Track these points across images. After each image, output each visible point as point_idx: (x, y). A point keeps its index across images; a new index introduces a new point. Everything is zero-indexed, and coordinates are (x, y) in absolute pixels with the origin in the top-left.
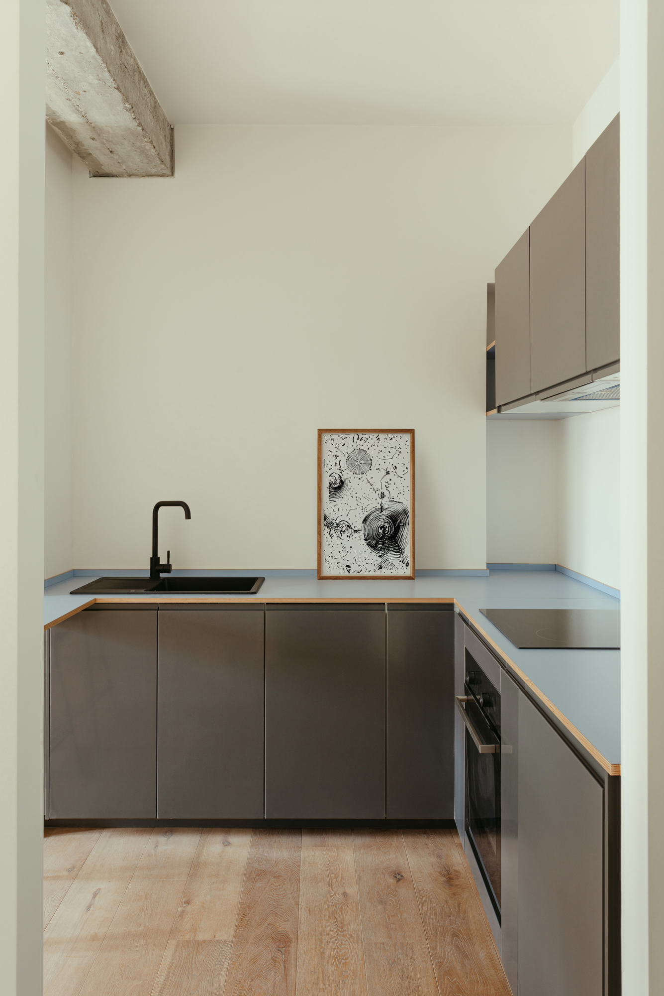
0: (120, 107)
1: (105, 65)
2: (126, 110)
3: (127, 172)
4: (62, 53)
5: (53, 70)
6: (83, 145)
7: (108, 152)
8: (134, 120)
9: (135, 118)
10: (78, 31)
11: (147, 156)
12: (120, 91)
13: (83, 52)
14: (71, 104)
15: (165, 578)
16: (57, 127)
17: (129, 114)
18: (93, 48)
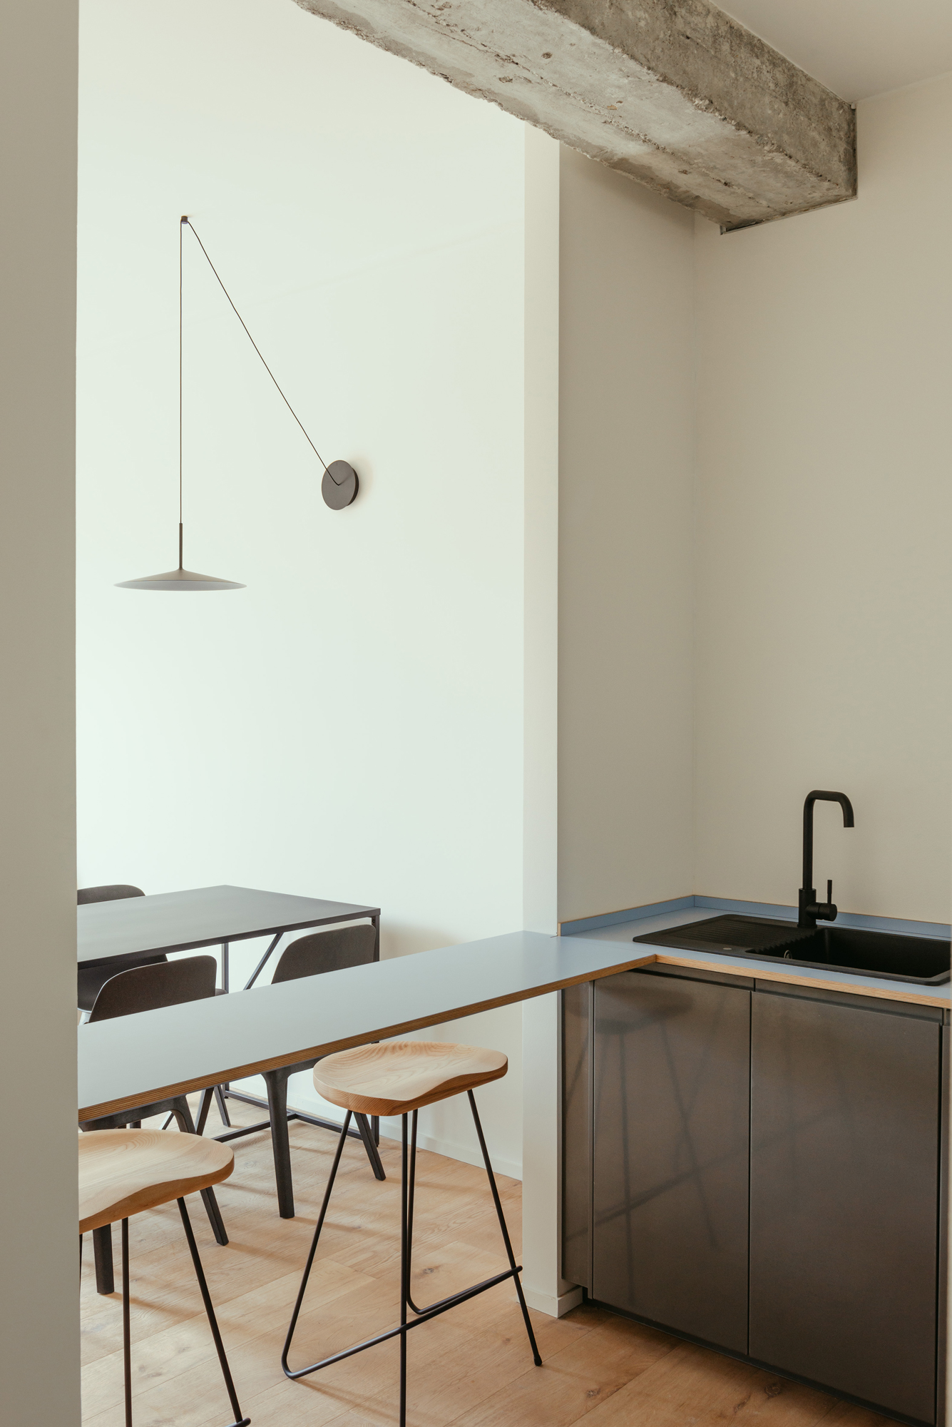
0: (689, 109)
1: (620, 50)
2: (701, 109)
3: (775, 210)
4: (548, 55)
5: (554, 85)
6: (678, 187)
7: (721, 186)
8: (725, 122)
9: (725, 119)
10: (544, 13)
11: (788, 175)
12: (671, 83)
13: (573, 42)
14: (614, 128)
15: (824, 929)
16: (622, 170)
17: (710, 115)
18: (583, 30)
